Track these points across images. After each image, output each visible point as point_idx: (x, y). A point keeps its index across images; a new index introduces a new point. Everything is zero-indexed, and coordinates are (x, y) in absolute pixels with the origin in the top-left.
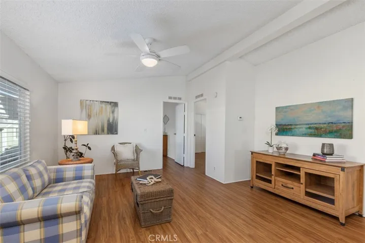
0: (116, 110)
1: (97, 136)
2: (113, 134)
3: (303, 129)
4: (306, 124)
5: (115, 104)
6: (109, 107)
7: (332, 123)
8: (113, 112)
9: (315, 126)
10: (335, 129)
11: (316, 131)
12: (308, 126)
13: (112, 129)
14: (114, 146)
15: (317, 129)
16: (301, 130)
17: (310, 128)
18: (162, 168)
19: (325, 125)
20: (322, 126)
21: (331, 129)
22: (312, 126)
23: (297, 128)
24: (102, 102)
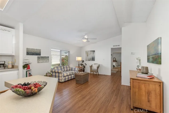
0: (94, 53)
1: (90, 61)
2: (93, 61)
4: (152, 56)
5: (94, 51)
6: (92, 53)
7: (155, 54)
8: (93, 54)
11: (153, 60)
13: (93, 59)
14: (92, 65)
18: (111, 75)
23: (150, 58)
24: (90, 51)
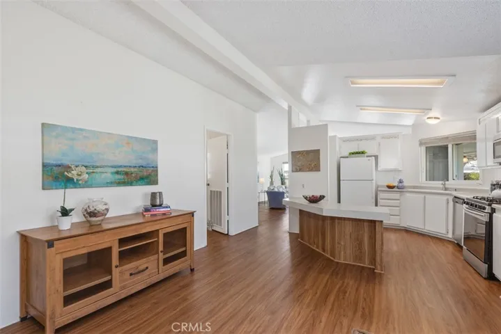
3: (108, 175)
4: (112, 167)
7: (143, 167)
9: (125, 169)
10: (145, 174)
11: (125, 177)
12: (115, 170)
15: (126, 174)
16: (103, 176)
17: (117, 173)
19: (136, 170)
20: (132, 170)
21: (141, 174)
22: (120, 169)
23: (97, 173)
